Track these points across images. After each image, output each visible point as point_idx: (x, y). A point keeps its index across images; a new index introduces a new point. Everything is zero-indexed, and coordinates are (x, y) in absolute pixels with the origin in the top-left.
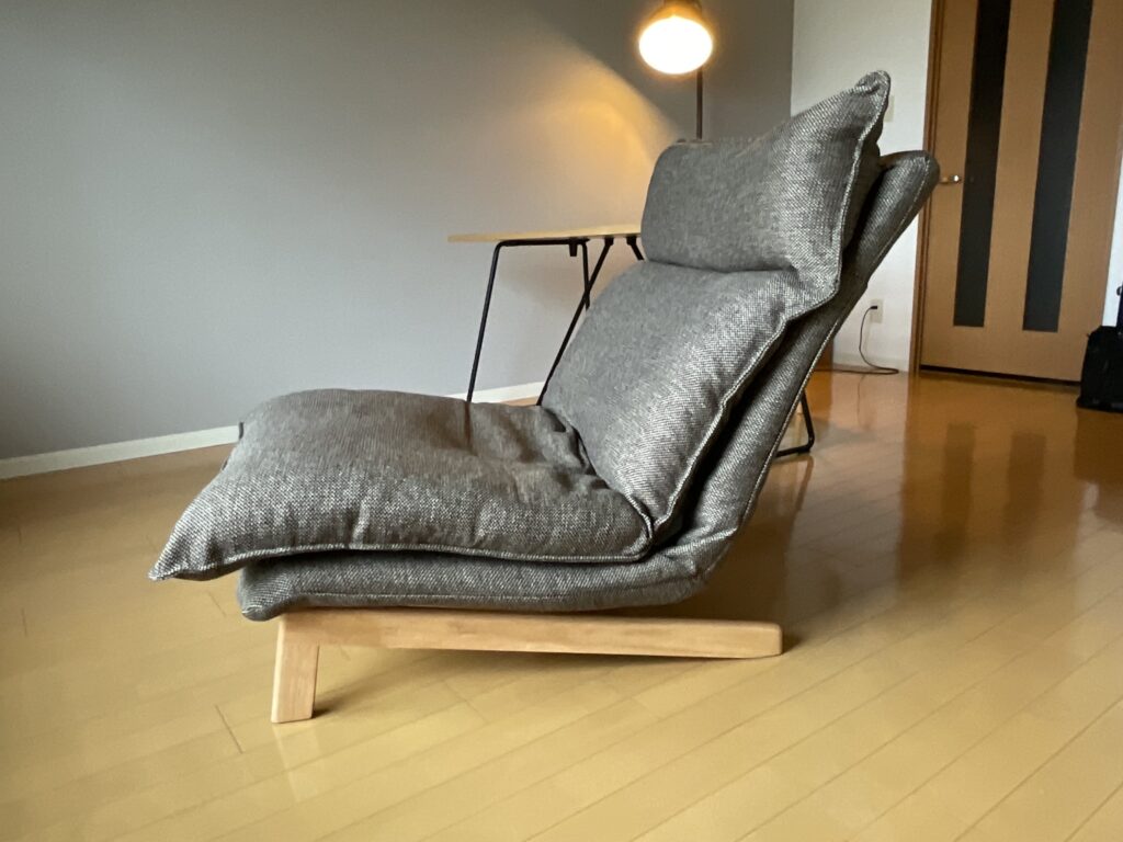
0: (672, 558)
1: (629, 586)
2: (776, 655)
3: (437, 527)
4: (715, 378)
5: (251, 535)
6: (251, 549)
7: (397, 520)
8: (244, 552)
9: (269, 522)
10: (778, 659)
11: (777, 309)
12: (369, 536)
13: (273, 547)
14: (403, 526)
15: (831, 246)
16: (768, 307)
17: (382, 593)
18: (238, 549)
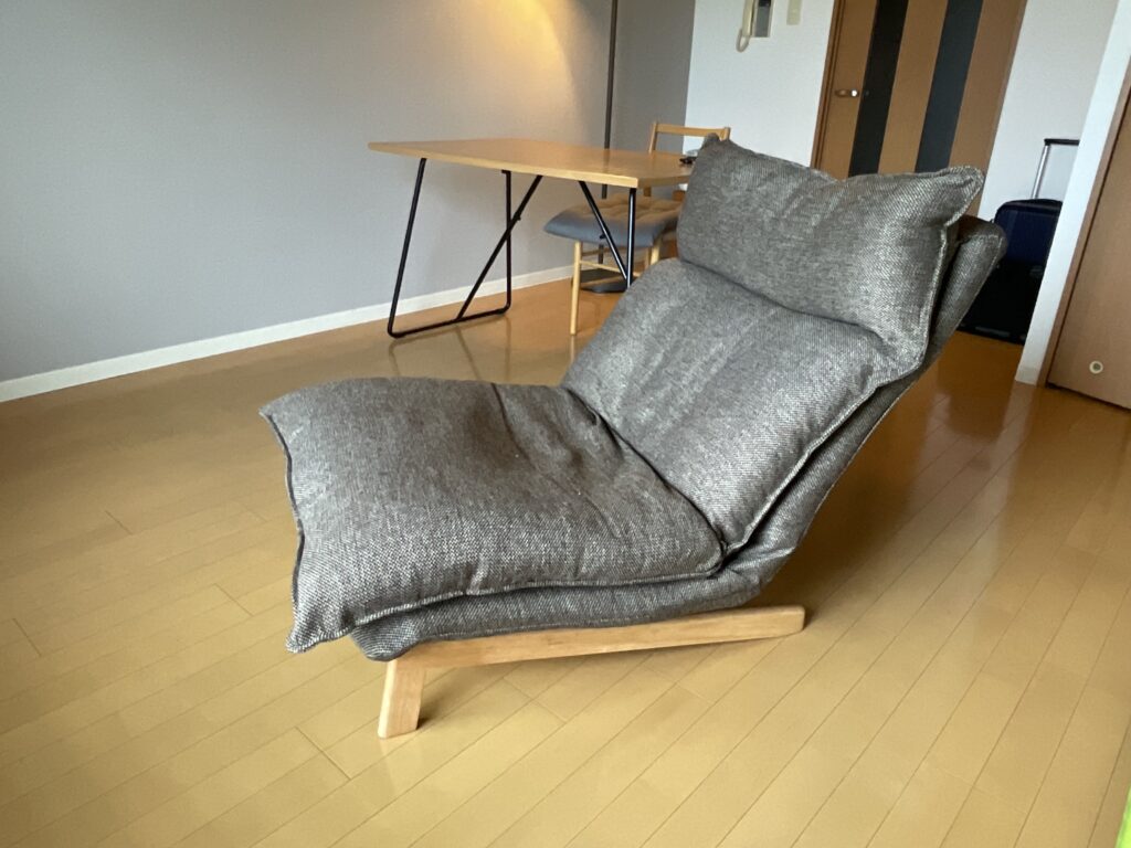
0: (739, 573)
3: (547, 568)
4: (806, 428)
5: (380, 598)
6: (380, 610)
7: (513, 568)
8: (373, 613)
9: (397, 584)
11: (867, 372)
12: (485, 584)
13: (400, 604)
14: (518, 572)
15: (919, 323)
16: (858, 369)
18: (368, 611)
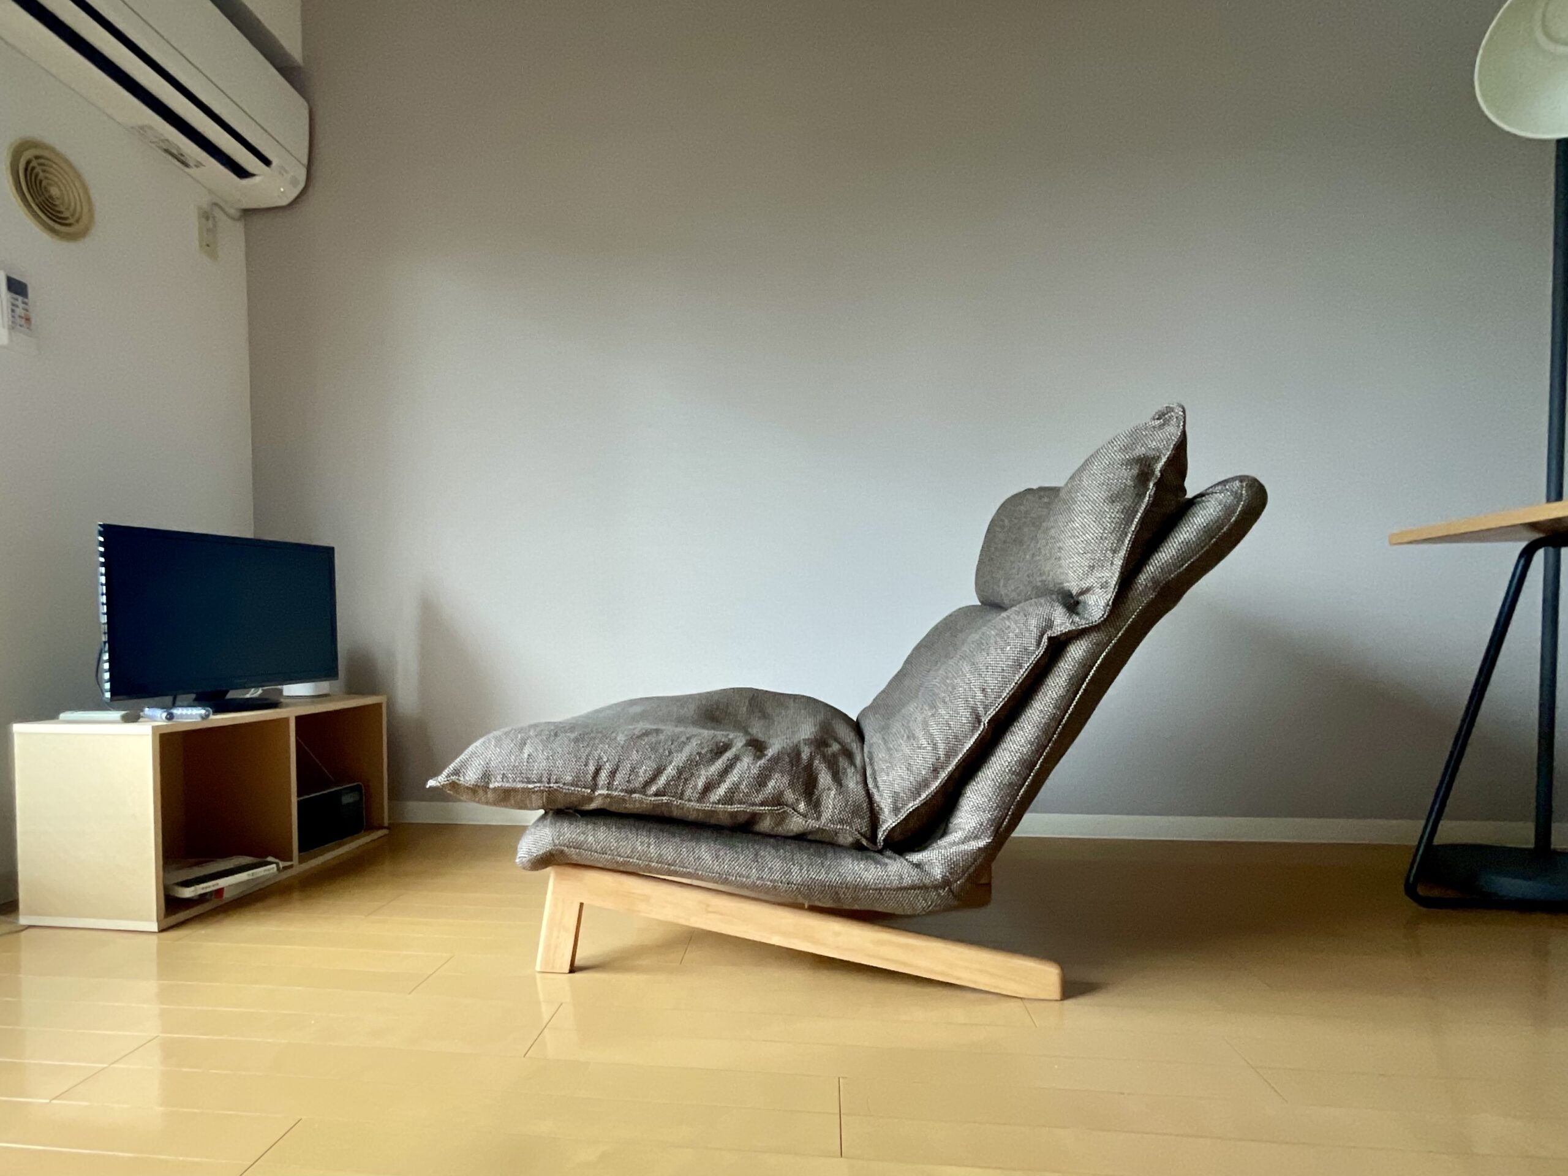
1: (866, 888)
2: (1057, 1000)
10: (1057, 1004)
11: (1045, 626)
17: (627, 857)
